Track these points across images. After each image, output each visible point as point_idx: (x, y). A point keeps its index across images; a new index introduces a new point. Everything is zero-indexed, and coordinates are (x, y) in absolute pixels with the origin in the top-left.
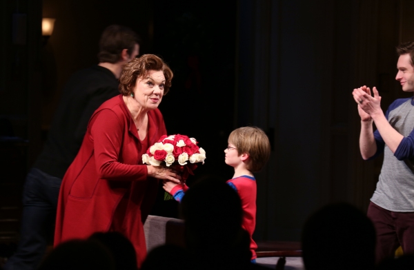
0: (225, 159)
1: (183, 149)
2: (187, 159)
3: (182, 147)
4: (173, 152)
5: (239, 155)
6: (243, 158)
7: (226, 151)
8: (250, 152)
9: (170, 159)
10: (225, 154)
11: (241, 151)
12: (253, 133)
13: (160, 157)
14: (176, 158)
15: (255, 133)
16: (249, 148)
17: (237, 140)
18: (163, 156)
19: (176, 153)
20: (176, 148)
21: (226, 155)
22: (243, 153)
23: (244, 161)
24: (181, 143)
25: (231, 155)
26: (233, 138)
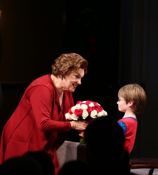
0: (118, 108)
1: (93, 108)
2: (96, 114)
3: (93, 107)
4: (87, 110)
5: (127, 103)
6: (130, 105)
7: (118, 103)
8: (134, 100)
9: (85, 115)
10: (117, 105)
11: (127, 101)
12: (133, 88)
13: (78, 113)
14: (90, 113)
15: (135, 87)
16: (133, 97)
17: (124, 94)
18: (80, 113)
19: (89, 110)
20: (89, 107)
21: (119, 105)
22: (129, 102)
23: (130, 107)
24: (92, 105)
25: (122, 105)
26: (121, 94)
